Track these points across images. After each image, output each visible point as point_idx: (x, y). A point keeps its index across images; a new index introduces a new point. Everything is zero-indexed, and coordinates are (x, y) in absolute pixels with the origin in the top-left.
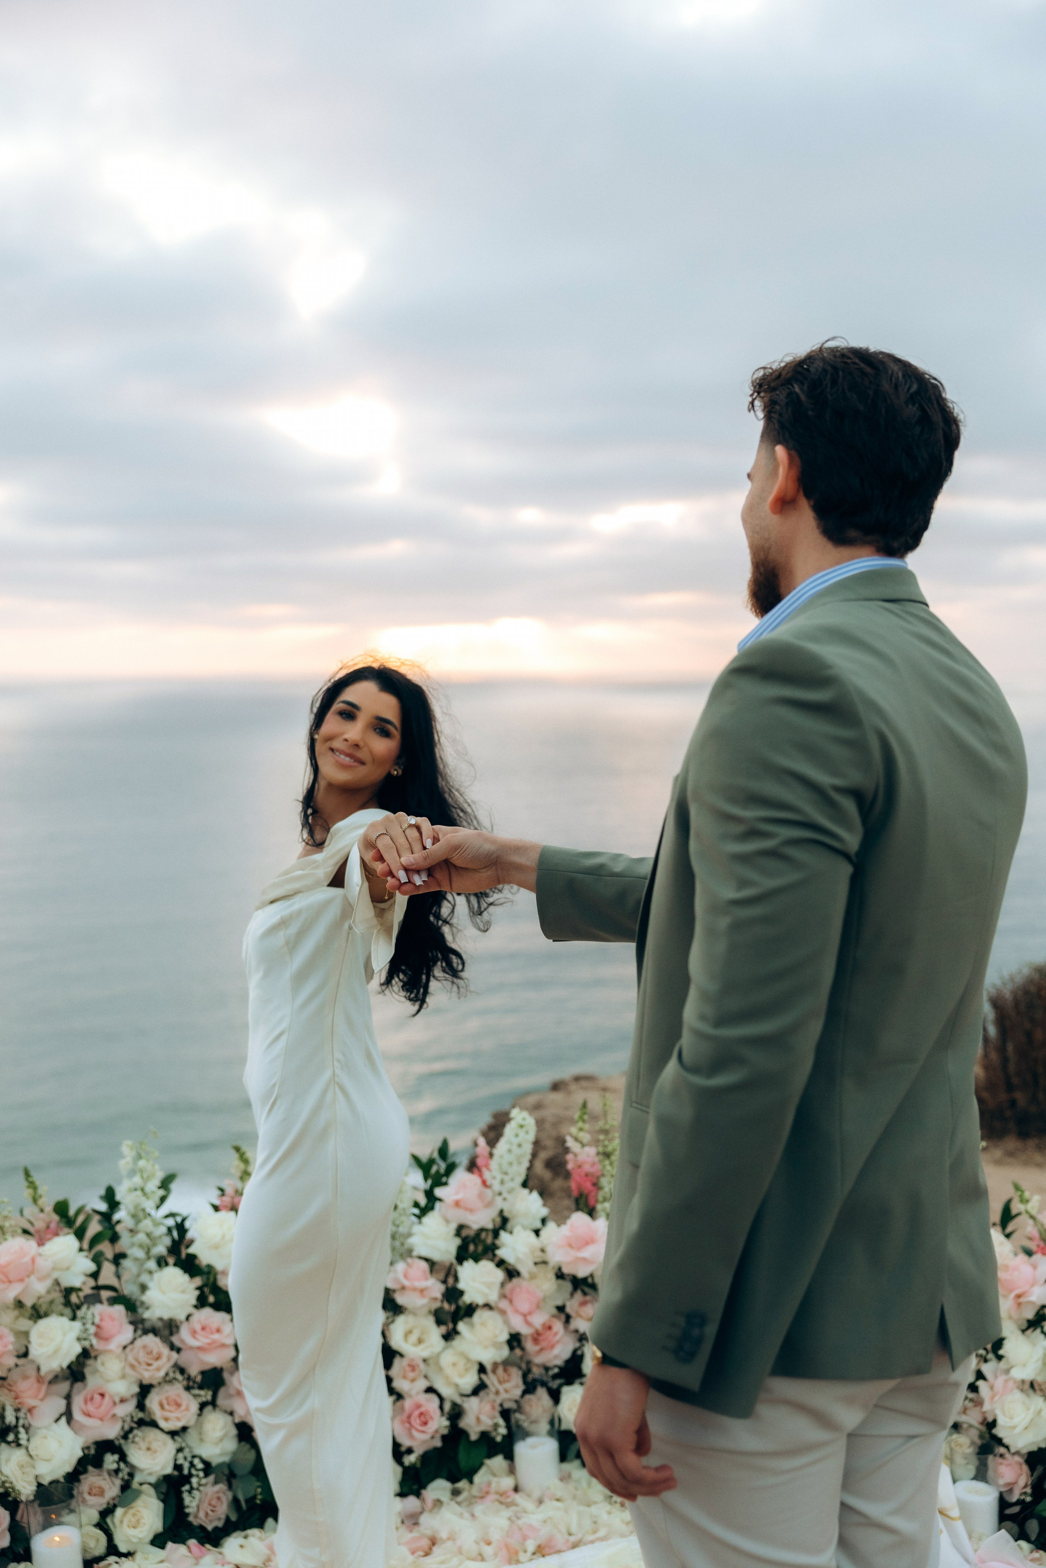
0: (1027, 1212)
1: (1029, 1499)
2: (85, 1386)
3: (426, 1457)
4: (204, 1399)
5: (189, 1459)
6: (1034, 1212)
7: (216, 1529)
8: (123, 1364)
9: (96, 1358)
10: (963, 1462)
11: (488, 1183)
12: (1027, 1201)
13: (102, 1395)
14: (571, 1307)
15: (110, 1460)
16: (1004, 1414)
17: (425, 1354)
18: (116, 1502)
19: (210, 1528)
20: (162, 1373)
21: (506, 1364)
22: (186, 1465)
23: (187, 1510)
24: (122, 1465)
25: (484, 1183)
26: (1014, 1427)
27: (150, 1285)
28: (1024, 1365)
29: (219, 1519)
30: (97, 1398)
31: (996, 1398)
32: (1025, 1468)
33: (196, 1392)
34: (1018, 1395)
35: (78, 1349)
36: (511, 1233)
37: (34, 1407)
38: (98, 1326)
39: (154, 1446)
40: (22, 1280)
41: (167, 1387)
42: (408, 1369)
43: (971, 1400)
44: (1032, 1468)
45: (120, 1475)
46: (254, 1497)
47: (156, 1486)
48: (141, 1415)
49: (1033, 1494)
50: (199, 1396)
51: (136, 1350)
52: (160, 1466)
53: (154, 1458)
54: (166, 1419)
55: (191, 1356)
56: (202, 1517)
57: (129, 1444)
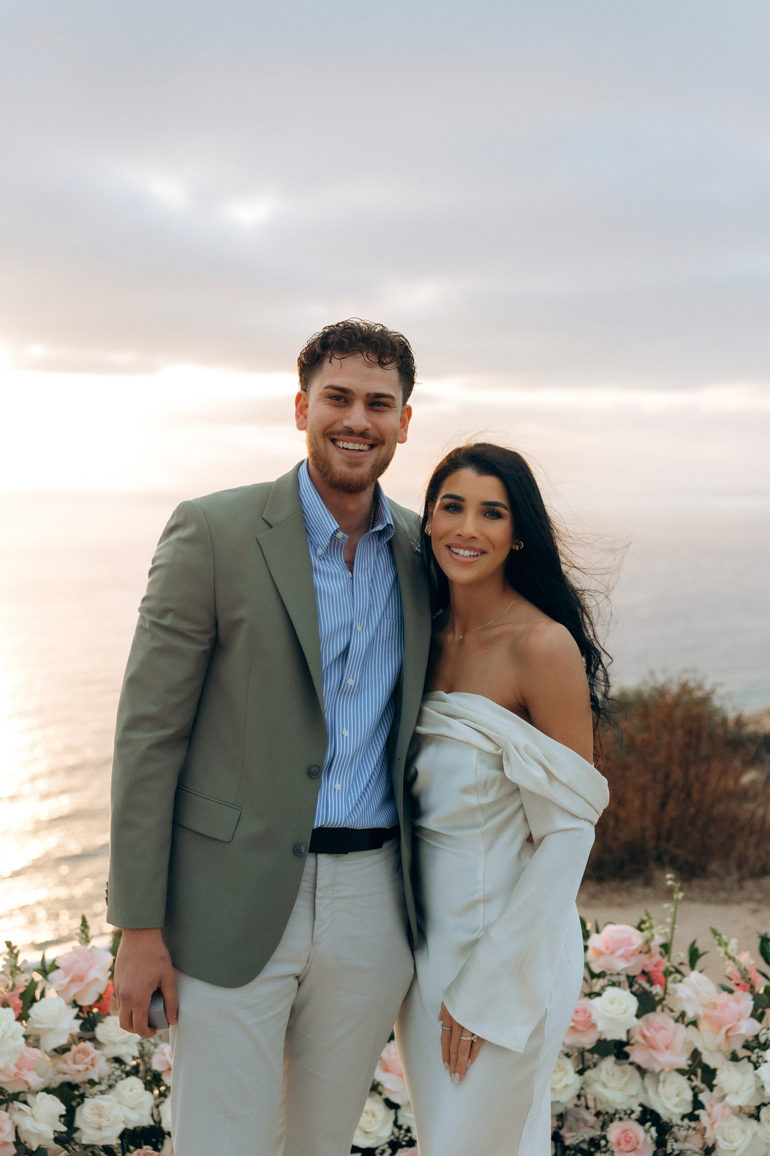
0: (726, 953)
6: (733, 954)
12: (726, 944)
16: (725, 1139)
26: (735, 1151)
28: (737, 1093)
31: (716, 1126)
34: (735, 1121)
43: (694, 1129)
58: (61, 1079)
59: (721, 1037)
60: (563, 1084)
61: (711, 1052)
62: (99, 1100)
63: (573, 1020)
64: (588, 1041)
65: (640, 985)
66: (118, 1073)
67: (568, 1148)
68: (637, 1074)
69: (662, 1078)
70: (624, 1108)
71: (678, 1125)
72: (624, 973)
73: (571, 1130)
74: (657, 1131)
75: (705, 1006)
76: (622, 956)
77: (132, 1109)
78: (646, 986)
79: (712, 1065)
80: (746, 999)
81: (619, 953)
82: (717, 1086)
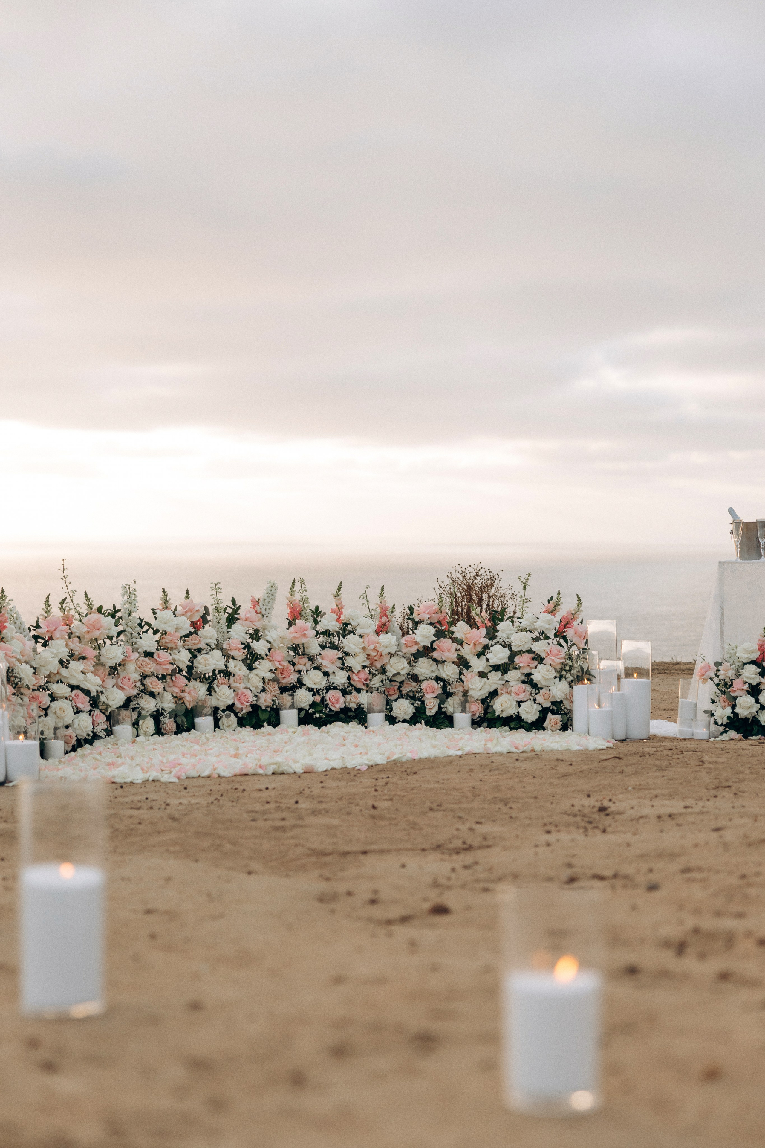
1: (482, 716)
2: (119, 677)
3: (249, 713)
4: (164, 684)
5: (161, 707)
7: (172, 732)
8: (136, 666)
9: (124, 664)
10: (457, 706)
11: (258, 612)
13: (129, 680)
14: (295, 660)
15: (133, 705)
17: (243, 673)
18: (137, 720)
20: (152, 670)
21: (273, 680)
22: (160, 709)
23: (162, 725)
24: (138, 707)
25: (256, 612)
27: (138, 641)
28: (478, 667)
30: (126, 678)
31: (468, 681)
32: (481, 704)
33: (161, 681)
34: (477, 678)
35: (122, 657)
36: (269, 632)
37: (104, 681)
38: (126, 651)
39: (148, 700)
40: (99, 629)
41: (151, 677)
42: (238, 678)
43: (459, 682)
44: (483, 704)
45: (137, 710)
46: (183, 726)
47: (151, 715)
48: (143, 687)
49: (484, 714)
51: (140, 662)
52: (152, 708)
53: (148, 705)
54: (153, 688)
55: (159, 667)
56: (167, 728)
57: (138, 699)
58: (186, 647)
59: (472, 645)
60: (402, 666)
61: (468, 654)
62: (203, 655)
63: (406, 641)
64: (414, 649)
65: (437, 626)
66: (210, 648)
67: (404, 695)
68: (434, 663)
69: (445, 663)
70: (429, 676)
71: (452, 681)
72: (430, 620)
73: (405, 687)
74: (443, 684)
75: (465, 634)
76: (427, 613)
77: (217, 661)
78: (439, 626)
79: (467, 658)
80: (484, 631)
81: (426, 612)
82: (470, 667)
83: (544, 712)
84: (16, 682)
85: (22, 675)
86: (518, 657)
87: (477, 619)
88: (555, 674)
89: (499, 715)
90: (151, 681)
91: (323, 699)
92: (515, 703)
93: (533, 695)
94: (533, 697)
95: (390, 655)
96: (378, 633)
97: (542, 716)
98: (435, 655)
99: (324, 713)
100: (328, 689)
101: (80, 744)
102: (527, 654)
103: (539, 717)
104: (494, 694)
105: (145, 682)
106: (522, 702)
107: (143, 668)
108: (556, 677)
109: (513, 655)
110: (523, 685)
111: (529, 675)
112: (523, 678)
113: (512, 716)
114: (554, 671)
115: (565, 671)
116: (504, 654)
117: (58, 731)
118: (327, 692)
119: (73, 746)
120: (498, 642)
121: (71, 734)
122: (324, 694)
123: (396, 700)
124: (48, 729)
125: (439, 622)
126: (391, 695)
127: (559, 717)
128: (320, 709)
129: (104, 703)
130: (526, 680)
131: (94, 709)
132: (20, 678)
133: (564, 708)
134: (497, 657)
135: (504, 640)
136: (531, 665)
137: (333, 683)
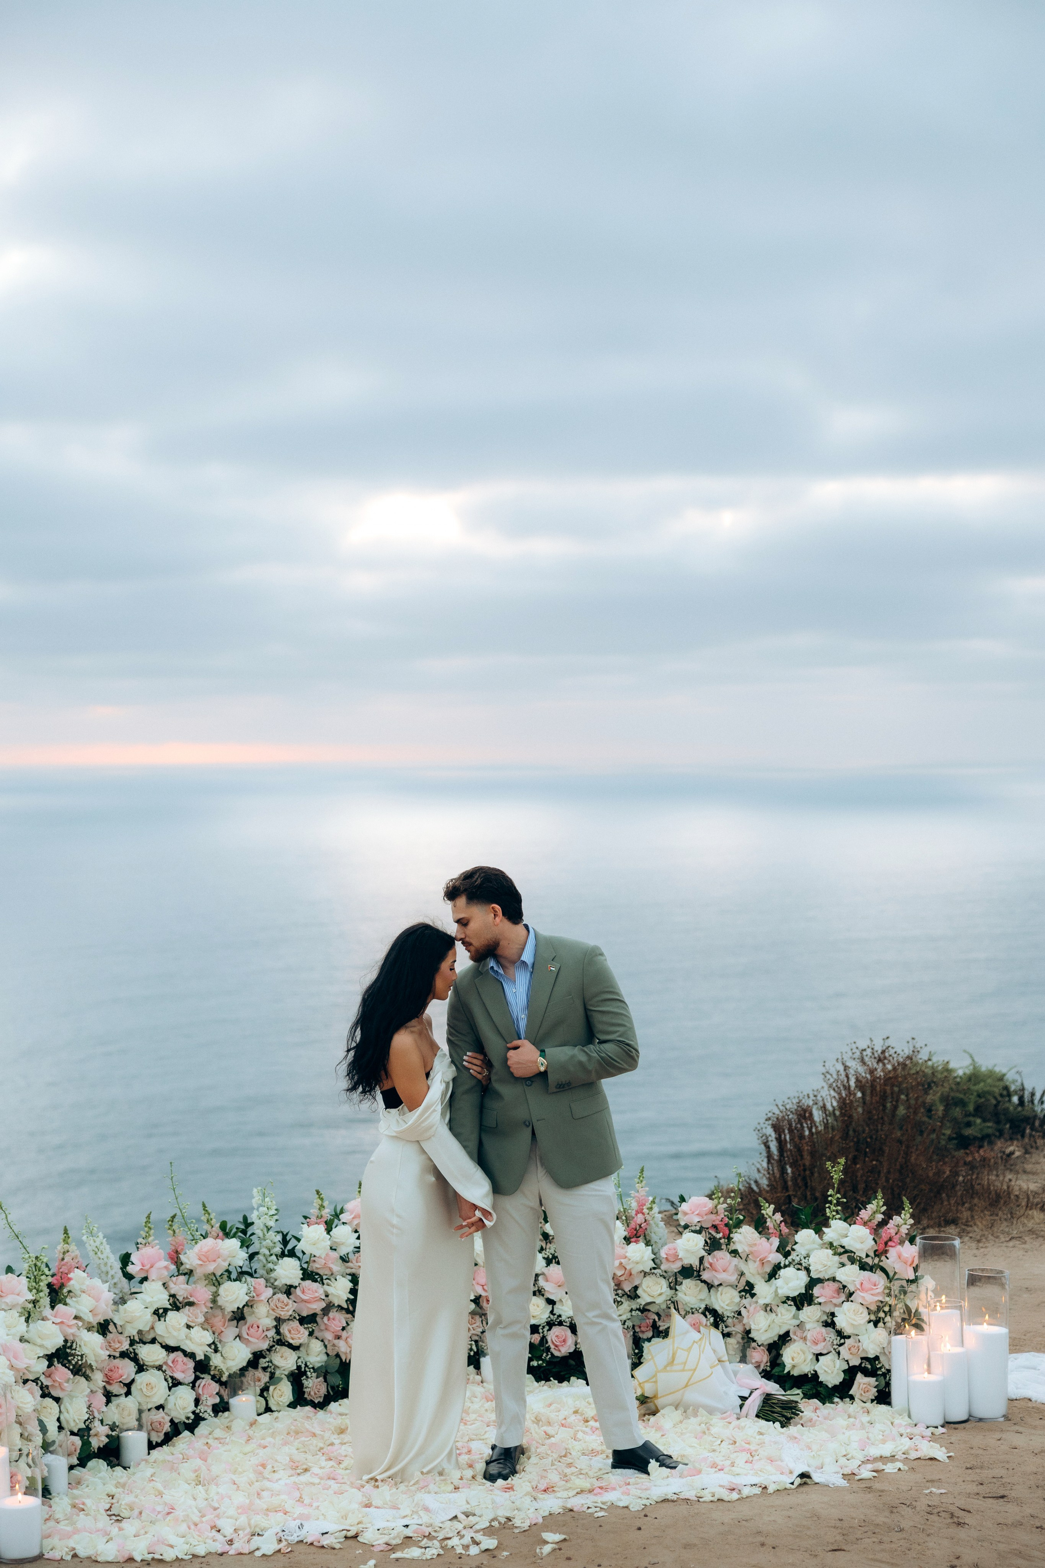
0: (767, 1214)
1: (768, 1369)
2: (246, 1323)
4: (311, 1330)
5: (304, 1363)
6: (770, 1214)
7: (319, 1402)
8: (268, 1308)
9: (252, 1306)
12: (767, 1208)
13: (258, 1327)
15: (263, 1362)
16: (755, 1325)
18: (268, 1384)
19: (316, 1402)
20: (290, 1313)
22: (303, 1366)
23: (305, 1390)
24: (270, 1364)
26: (760, 1331)
27: (275, 1267)
28: (766, 1297)
29: (320, 1397)
30: (255, 1326)
31: (751, 1317)
32: (767, 1352)
33: (306, 1326)
34: (762, 1313)
35: (247, 1298)
37: (222, 1332)
38: (254, 1288)
39: (285, 1355)
40: (214, 1261)
41: (291, 1322)
43: (737, 1318)
44: (770, 1353)
45: (269, 1370)
46: (338, 1387)
47: (288, 1376)
48: (278, 1337)
49: (770, 1366)
50: (308, 1328)
51: (274, 1301)
52: (290, 1366)
53: (285, 1361)
54: (293, 1339)
55: (302, 1305)
56: (312, 1393)
57: (272, 1353)
58: (349, 1271)
59: (758, 1263)
60: (659, 1292)
61: (753, 1275)
63: (667, 1255)
64: (676, 1267)
65: (710, 1233)
67: (661, 1332)
68: (706, 1287)
69: (720, 1288)
70: (696, 1306)
71: (728, 1315)
72: (699, 1225)
73: (664, 1321)
74: (715, 1320)
75: (750, 1246)
76: (700, 1216)
78: (713, 1232)
79: (752, 1282)
80: (776, 1242)
81: (697, 1212)
82: (755, 1294)
83: (851, 1373)
84: (73, 1362)
85: (85, 1350)
86: (819, 1286)
87: (769, 1223)
88: (867, 1318)
89: (789, 1372)
90: (290, 1327)
91: (544, 1339)
92: (811, 1357)
93: (836, 1347)
94: (834, 1349)
95: (643, 1274)
96: (628, 1240)
97: (847, 1378)
98: (705, 1276)
99: (542, 1360)
100: (550, 1325)
101: (176, 1430)
102: (831, 1283)
103: (844, 1379)
104: (784, 1338)
105: (281, 1330)
106: (821, 1354)
107: (278, 1312)
108: (869, 1322)
109: (813, 1282)
110: (824, 1330)
111: (833, 1315)
112: (825, 1318)
113: (806, 1375)
114: (866, 1312)
115: (884, 1312)
116: (798, 1282)
117: (144, 1415)
118: (549, 1330)
119: (166, 1434)
120: (794, 1260)
121: (162, 1420)
122: (545, 1332)
123: (649, 1340)
124: (129, 1415)
125: (715, 1227)
126: (643, 1332)
127: (872, 1381)
128: (539, 1354)
129: (216, 1367)
130: (829, 1321)
131: (202, 1376)
132: (82, 1356)
133: (880, 1368)
134: (790, 1285)
135: (802, 1258)
136: (835, 1301)
137: (560, 1316)
